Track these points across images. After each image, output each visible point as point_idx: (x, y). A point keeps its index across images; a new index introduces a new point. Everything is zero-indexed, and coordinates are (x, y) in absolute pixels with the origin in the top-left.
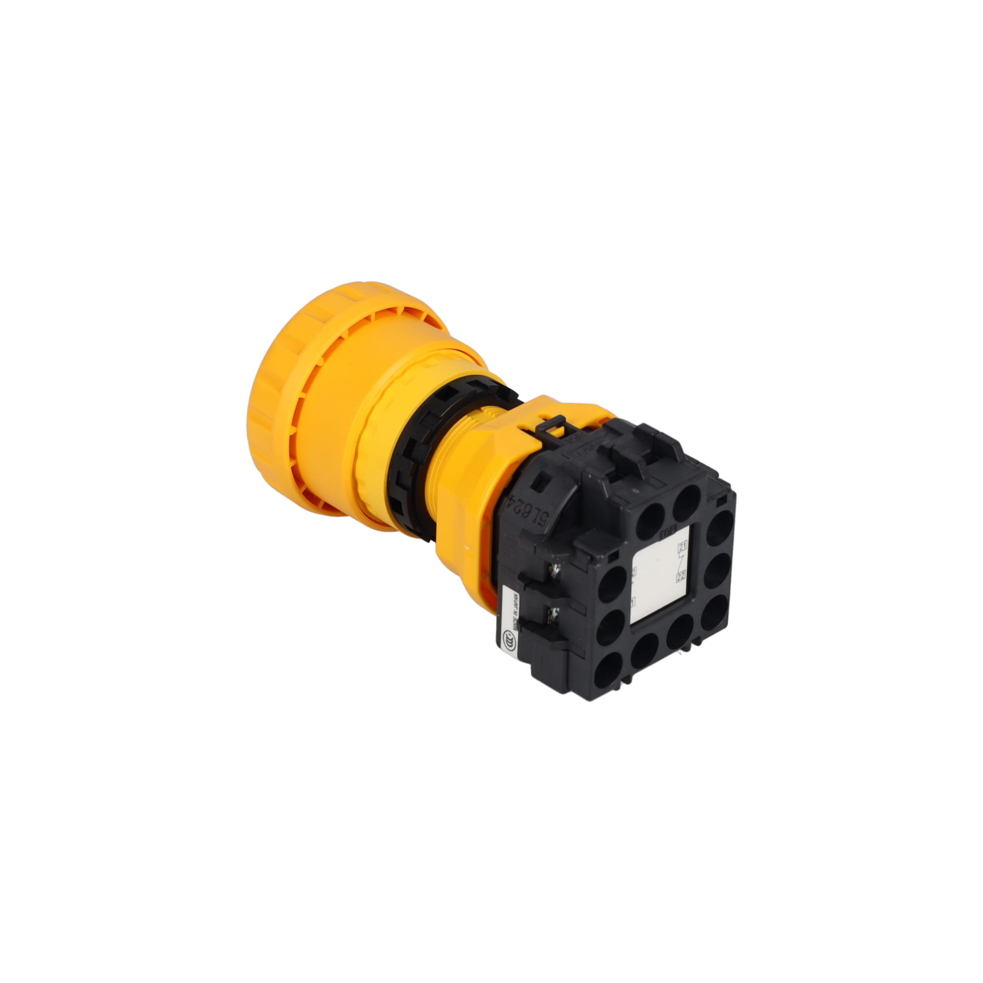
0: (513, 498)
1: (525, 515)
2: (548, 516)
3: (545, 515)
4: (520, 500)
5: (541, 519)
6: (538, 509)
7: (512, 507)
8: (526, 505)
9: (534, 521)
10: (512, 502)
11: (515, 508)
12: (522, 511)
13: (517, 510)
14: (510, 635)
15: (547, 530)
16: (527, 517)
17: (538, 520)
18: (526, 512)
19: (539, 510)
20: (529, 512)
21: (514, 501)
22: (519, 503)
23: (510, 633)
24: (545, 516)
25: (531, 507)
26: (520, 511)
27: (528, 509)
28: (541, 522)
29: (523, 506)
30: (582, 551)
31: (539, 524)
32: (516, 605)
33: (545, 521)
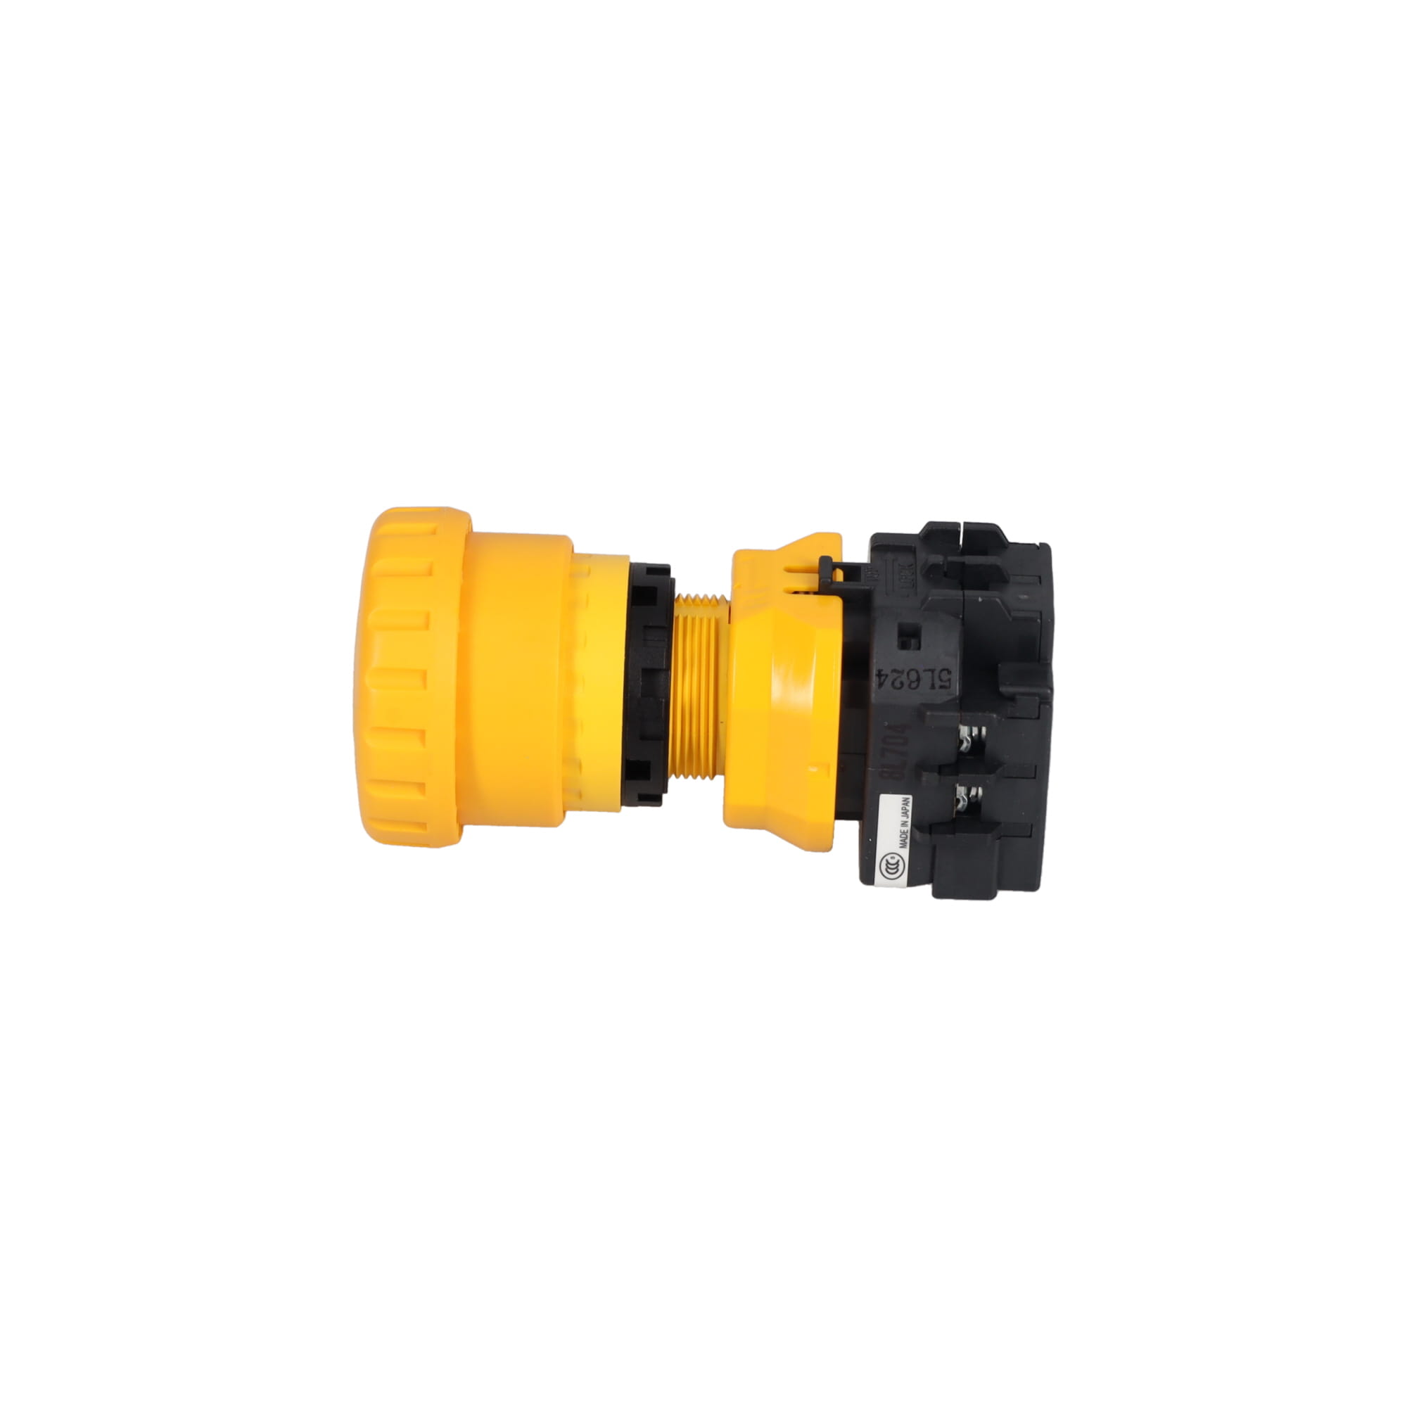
0: (882, 673)
1: (914, 685)
2: (949, 672)
3: (946, 672)
4: (894, 671)
5: (941, 680)
6: (929, 670)
7: (888, 683)
8: (908, 674)
9: (933, 687)
10: (883, 678)
11: (893, 683)
12: (906, 683)
13: (897, 684)
14: (892, 858)
15: (956, 688)
16: (918, 686)
17: (938, 683)
18: (911, 682)
19: (933, 671)
20: (918, 680)
21: (887, 676)
22: (895, 675)
23: (892, 855)
24: (945, 676)
25: (917, 672)
26: (902, 683)
27: (913, 676)
28: (943, 684)
29: (904, 678)
30: (1023, 694)
31: (941, 687)
32: (905, 814)
33: (949, 680)
